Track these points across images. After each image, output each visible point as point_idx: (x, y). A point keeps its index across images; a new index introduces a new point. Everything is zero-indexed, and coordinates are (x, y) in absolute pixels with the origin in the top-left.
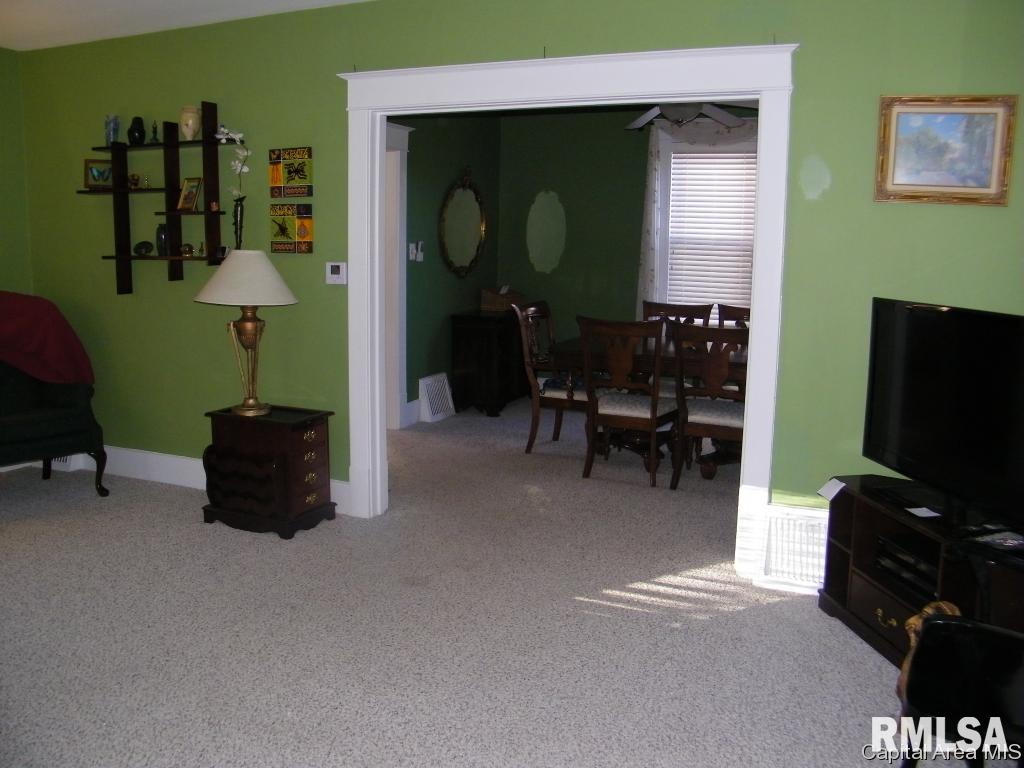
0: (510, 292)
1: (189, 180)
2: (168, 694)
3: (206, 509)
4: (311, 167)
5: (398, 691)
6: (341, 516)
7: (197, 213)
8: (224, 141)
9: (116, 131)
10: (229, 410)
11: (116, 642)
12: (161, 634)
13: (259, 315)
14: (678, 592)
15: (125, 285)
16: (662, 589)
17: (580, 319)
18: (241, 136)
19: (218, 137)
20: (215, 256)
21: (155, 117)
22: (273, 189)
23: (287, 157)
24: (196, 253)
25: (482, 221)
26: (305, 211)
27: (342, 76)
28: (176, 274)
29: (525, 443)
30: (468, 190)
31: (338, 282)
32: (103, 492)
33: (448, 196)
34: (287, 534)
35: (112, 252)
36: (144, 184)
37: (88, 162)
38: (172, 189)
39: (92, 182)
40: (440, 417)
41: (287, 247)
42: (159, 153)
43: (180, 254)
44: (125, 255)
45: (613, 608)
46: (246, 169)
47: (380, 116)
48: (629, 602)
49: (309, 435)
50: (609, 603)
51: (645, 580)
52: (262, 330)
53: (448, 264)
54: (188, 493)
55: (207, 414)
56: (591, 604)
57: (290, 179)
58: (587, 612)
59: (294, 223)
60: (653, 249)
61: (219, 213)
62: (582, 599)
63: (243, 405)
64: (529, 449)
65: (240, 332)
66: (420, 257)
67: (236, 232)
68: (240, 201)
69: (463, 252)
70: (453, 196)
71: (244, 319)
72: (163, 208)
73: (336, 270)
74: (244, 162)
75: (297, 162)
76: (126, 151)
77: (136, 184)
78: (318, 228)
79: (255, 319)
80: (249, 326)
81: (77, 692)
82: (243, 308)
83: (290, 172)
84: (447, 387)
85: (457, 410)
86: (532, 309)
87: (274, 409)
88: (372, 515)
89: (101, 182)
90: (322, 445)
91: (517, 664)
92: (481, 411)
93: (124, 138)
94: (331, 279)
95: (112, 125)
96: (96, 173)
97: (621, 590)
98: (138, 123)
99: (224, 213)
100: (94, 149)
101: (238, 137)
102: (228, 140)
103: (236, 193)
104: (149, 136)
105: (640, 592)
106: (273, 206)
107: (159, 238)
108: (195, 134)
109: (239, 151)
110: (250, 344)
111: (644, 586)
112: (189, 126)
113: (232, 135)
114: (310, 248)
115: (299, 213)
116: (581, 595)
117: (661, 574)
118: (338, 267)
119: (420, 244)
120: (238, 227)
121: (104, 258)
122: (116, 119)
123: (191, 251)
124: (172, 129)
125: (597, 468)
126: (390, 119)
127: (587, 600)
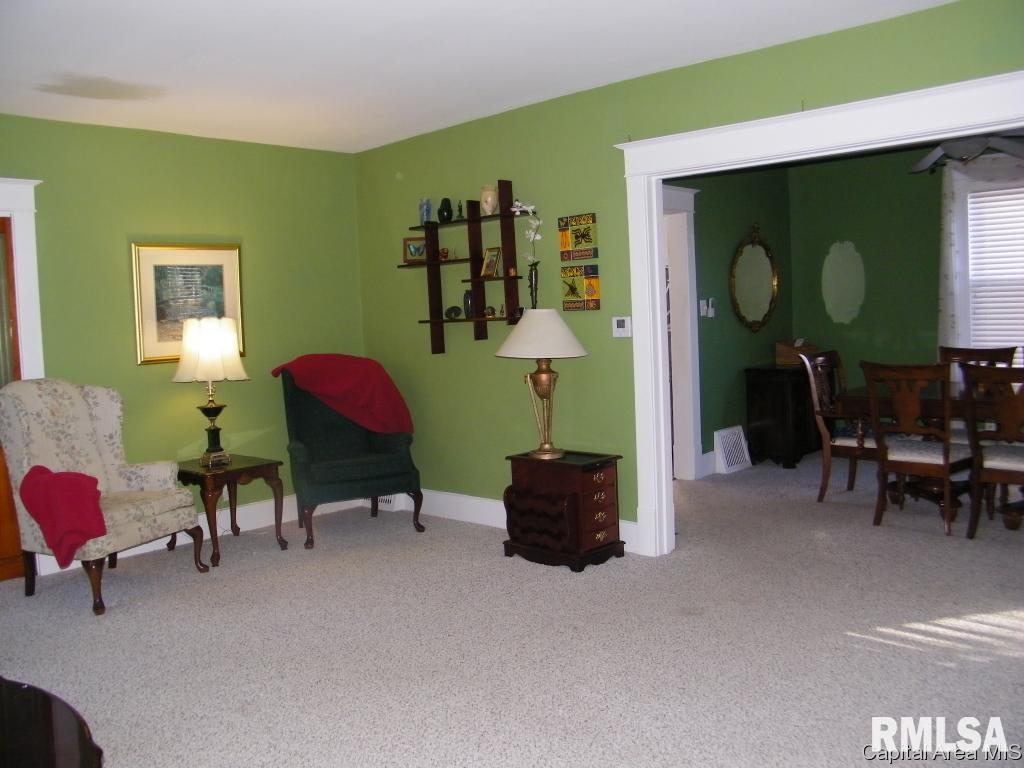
0: (804, 345)
1: (490, 250)
2: (460, 687)
3: (506, 543)
4: (595, 232)
5: (660, 701)
6: (628, 554)
7: (498, 279)
8: (518, 213)
9: (428, 211)
10: (527, 455)
11: (421, 645)
12: (459, 642)
13: (553, 367)
14: (958, 634)
15: (438, 346)
16: (941, 630)
17: (864, 365)
18: (533, 207)
19: (513, 210)
20: (514, 315)
21: (460, 198)
22: (562, 253)
23: (574, 224)
24: (498, 315)
25: (774, 276)
26: (592, 272)
27: (619, 146)
28: (481, 334)
29: (817, 492)
30: (758, 246)
31: (624, 335)
32: (420, 528)
33: (737, 252)
34: (578, 567)
35: (427, 317)
36: (451, 257)
37: (406, 241)
38: (476, 259)
39: (410, 257)
40: (735, 469)
41: (578, 305)
42: (464, 228)
43: (484, 315)
44: (438, 318)
45: (885, 644)
46: (538, 237)
47: (656, 180)
48: (903, 640)
49: (598, 477)
50: (881, 640)
51: (924, 621)
52: (555, 379)
53: (741, 319)
54: (492, 531)
55: (507, 458)
56: (863, 640)
57: (577, 243)
58: (856, 646)
59: (582, 283)
60: (952, 294)
61: (517, 278)
62: (853, 634)
63: (540, 450)
64: (821, 498)
65: (536, 382)
66: (711, 313)
67: (532, 294)
68: (534, 265)
69: (756, 307)
70: (742, 252)
71: (539, 371)
72: (468, 276)
73: (621, 324)
74: (537, 231)
75: (582, 228)
76: (437, 228)
77: (446, 257)
78: (604, 286)
79: (549, 371)
80: (544, 377)
81: (388, 679)
82: (539, 361)
83: (577, 237)
84: (743, 440)
85: (753, 463)
86: (821, 358)
87: (568, 453)
88: (658, 555)
89: (417, 257)
90: (612, 487)
91: (778, 687)
92: (777, 463)
93: (435, 218)
94: (617, 332)
95: (425, 207)
96: (413, 250)
97: (896, 629)
98: (446, 203)
99: (521, 278)
100: (411, 229)
101: (530, 209)
102: (521, 212)
103: (531, 259)
104: (456, 214)
105: (917, 631)
106: (564, 269)
107: (466, 303)
108: (494, 209)
109: (532, 222)
110: (545, 395)
111: (922, 627)
112: (489, 203)
113: (525, 208)
114: (597, 305)
115: (586, 274)
116: (854, 631)
117: (942, 616)
118: (623, 321)
119: (710, 300)
120: (534, 289)
121: (420, 322)
122: (428, 201)
123: (493, 313)
124: (474, 206)
125: (887, 516)
126: (666, 182)
127: (858, 635)
